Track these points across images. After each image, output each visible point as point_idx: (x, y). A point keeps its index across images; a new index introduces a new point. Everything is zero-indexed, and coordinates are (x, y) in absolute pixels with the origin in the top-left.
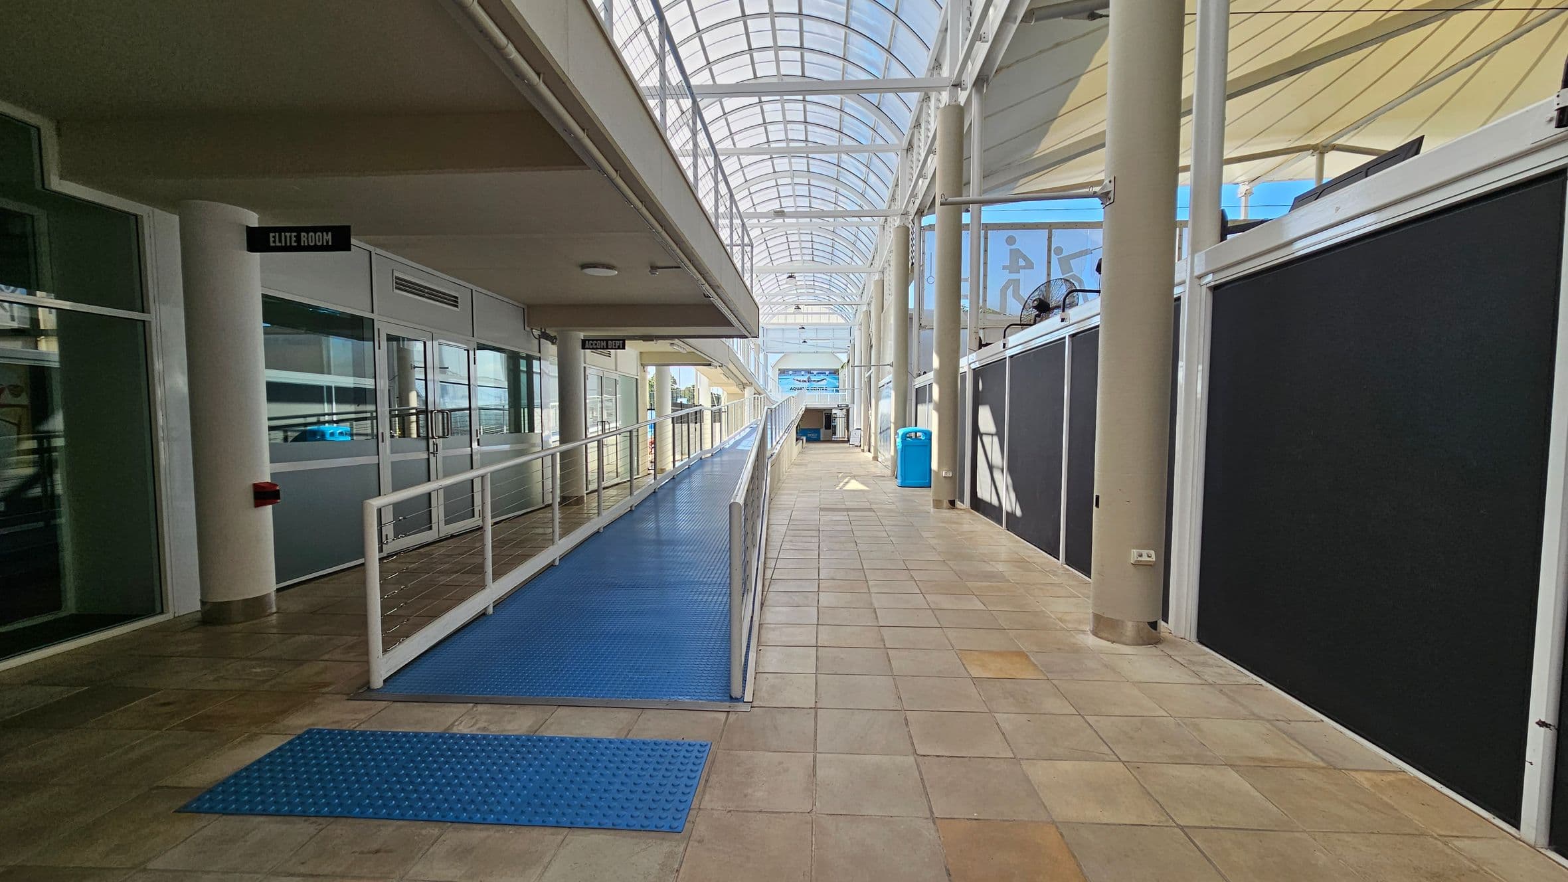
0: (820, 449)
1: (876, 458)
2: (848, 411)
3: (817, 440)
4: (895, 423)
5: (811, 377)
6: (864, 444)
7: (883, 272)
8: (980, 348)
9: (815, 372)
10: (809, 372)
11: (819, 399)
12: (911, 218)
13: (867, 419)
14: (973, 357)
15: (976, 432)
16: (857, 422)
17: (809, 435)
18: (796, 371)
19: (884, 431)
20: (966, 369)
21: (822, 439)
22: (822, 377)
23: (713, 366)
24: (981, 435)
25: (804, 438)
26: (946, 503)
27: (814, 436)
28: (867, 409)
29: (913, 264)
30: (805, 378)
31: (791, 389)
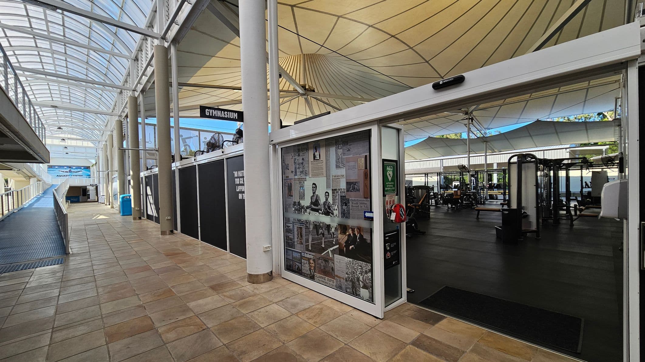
0: (80, 206)
1: (112, 207)
2: (97, 187)
3: (78, 202)
4: (120, 192)
5: (71, 170)
6: (107, 202)
7: (112, 132)
8: (147, 170)
9: (74, 168)
10: (70, 167)
11: (78, 182)
12: (123, 118)
13: (107, 191)
14: (145, 172)
15: (147, 195)
16: (102, 191)
17: (72, 200)
18: (60, 167)
19: (115, 195)
20: (143, 176)
21: (80, 201)
22: (79, 170)
23: (13, 170)
24: (148, 195)
25: (69, 201)
26: (137, 218)
27: (75, 200)
28: (107, 187)
29: (125, 134)
30: (68, 170)
31: (58, 176)
